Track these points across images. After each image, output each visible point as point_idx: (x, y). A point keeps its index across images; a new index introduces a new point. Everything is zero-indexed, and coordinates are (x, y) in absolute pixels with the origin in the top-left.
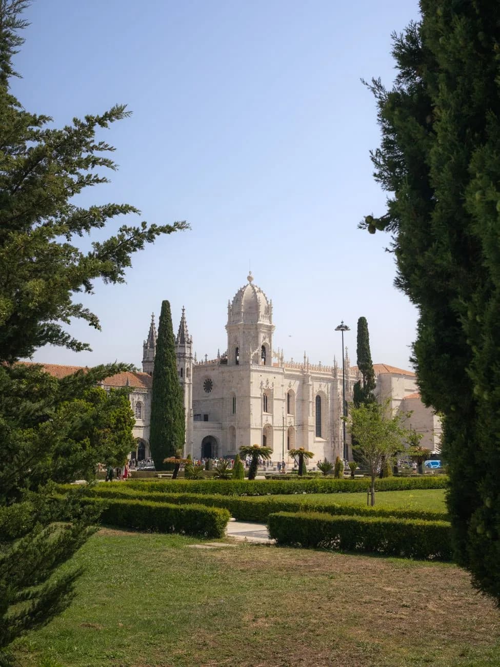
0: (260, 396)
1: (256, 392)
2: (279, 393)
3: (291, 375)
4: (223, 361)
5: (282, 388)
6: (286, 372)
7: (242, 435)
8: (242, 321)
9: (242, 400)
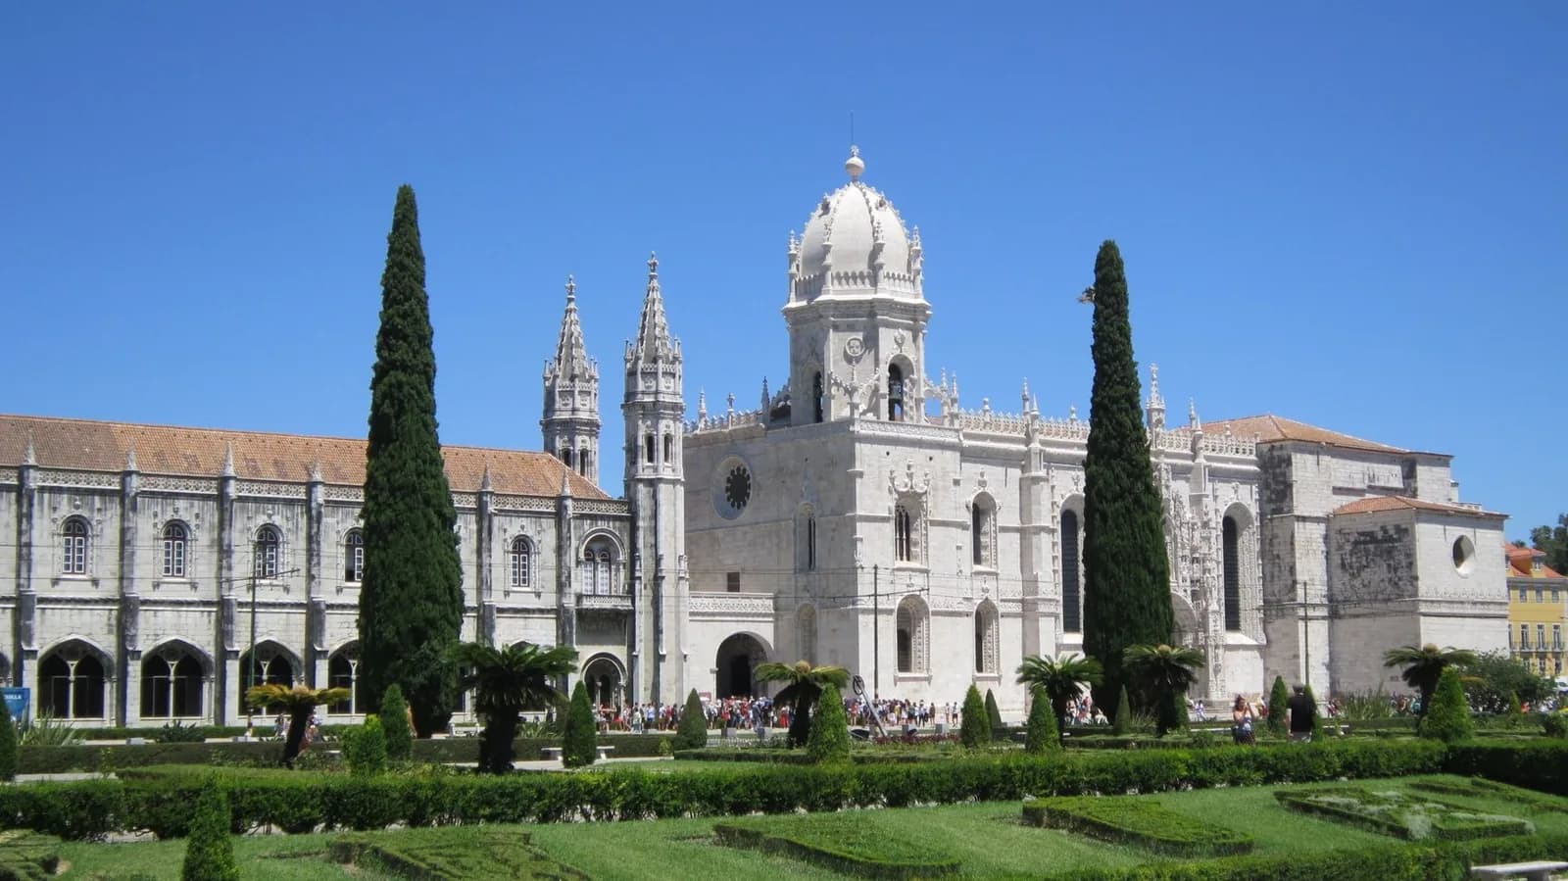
0: (886, 515)
1: (873, 498)
2: (950, 504)
3: (983, 449)
4: (779, 414)
5: (953, 488)
6: (967, 443)
7: (834, 630)
8: (828, 292)
9: (834, 526)
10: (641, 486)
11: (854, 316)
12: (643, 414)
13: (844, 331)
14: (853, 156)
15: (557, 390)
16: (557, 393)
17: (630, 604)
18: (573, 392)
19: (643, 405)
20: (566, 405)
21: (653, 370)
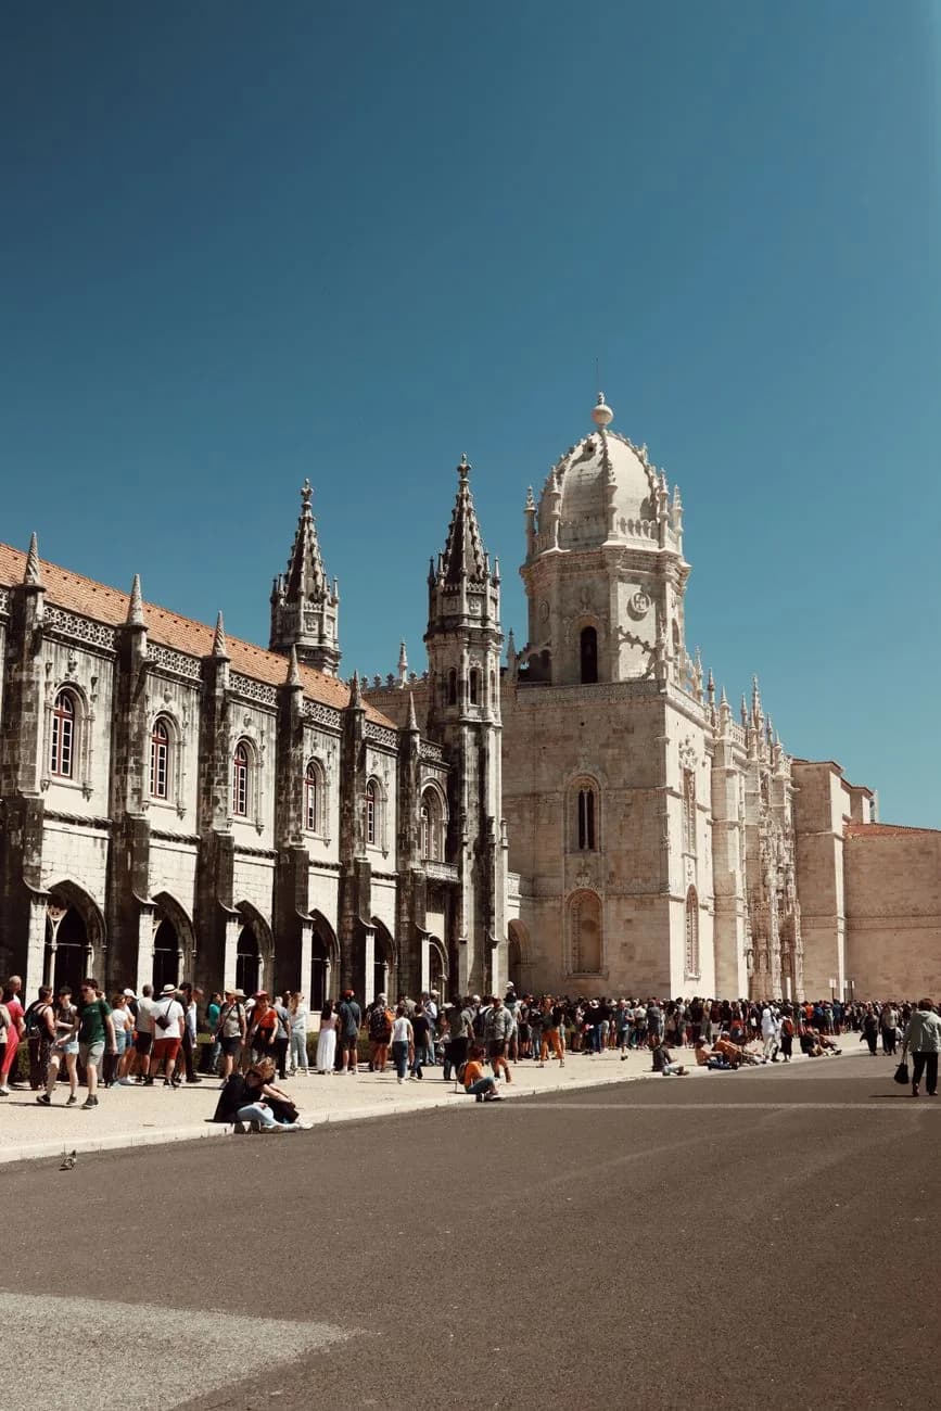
0: (678, 791)
1: (673, 772)
7: (629, 921)
8: (615, 537)
9: (629, 801)
10: (466, 730)
11: (639, 568)
12: (468, 643)
13: (628, 582)
14: (600, 403)
15: (302, 610)
16: (302, 615)
17: (456, 876)
18: (322, 615)
19: (470, 632)
20: (312, 630)
21: (480, 592)
